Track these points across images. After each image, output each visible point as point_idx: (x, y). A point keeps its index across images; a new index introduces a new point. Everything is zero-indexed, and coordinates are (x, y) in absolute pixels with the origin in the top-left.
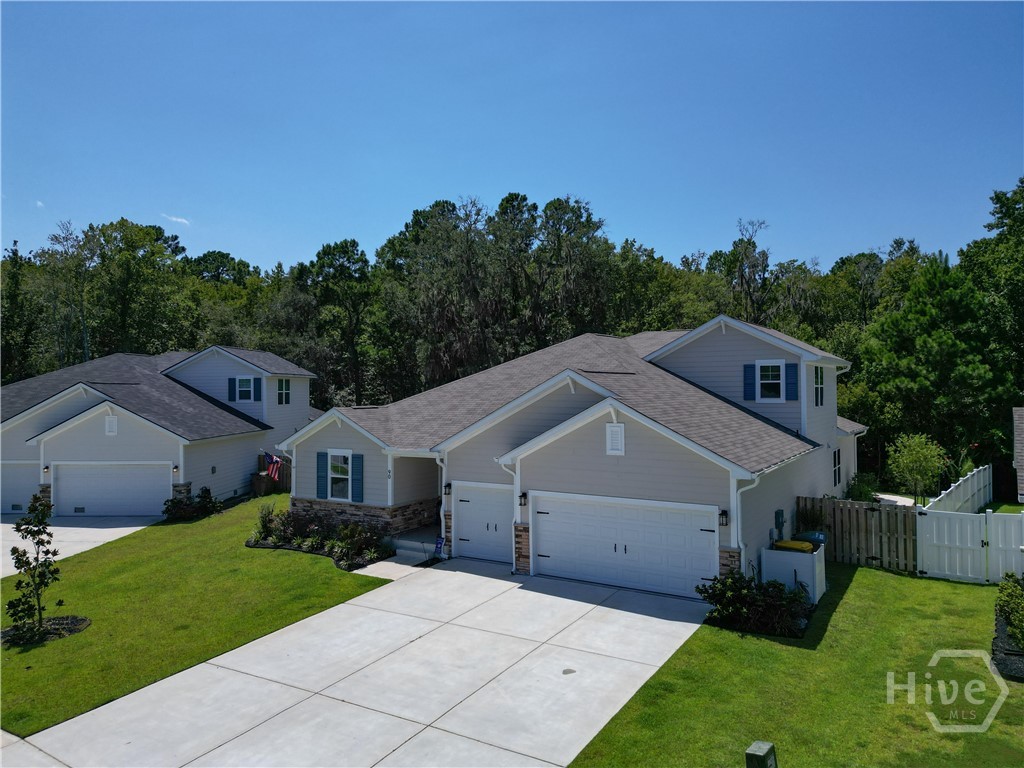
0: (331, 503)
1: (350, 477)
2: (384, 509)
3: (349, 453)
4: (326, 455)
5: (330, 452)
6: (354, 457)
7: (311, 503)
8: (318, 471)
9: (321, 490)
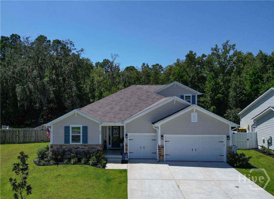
1: (81, 135)
3: (81, 126)
4: (69, 127)
5: (71, 126)
6: (83, 127)
7: (61, 146)
8: (65, 134)
9: (67, 141)
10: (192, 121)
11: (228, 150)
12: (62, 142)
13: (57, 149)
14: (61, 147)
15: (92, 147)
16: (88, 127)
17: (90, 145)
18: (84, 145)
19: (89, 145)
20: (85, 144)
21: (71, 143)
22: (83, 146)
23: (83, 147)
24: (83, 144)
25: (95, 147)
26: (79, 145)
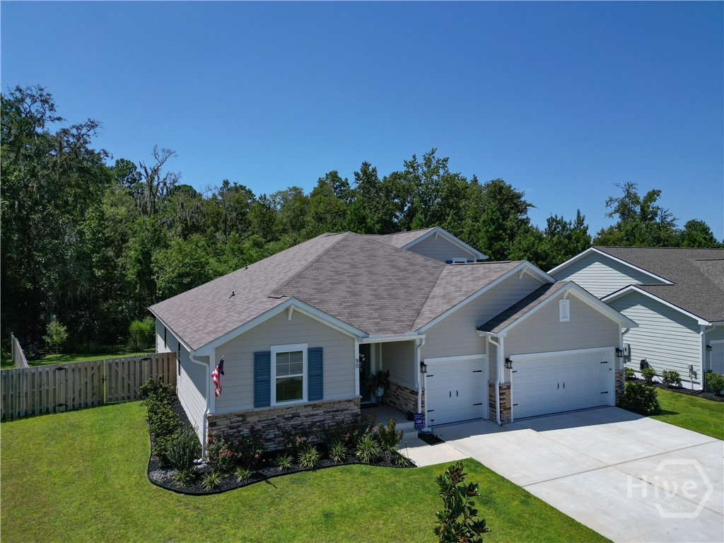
0: (275, 409)
1: (305, 375)
2: (350, 401)
3: (304, 348)
4: (268, 354)
5: (275, 350)
6: (310, 351)
7: (243, 416)
8: (256, 376)
9: (261, 397)
10: (562, 320)
11: (618, 379)
12: (247, 404)
13: (231, 428)
14: (244, 420)
15: (335, 407)
16: (324, 351)
17: (330, 403)
18: (314, 406)
19: (326, 403)
20: (317, 402)
21: (274, 403)
22: (310, 408)
23: (311, 413)
24: (312, 403)
25: (343, 406)
26: (298, 407)
